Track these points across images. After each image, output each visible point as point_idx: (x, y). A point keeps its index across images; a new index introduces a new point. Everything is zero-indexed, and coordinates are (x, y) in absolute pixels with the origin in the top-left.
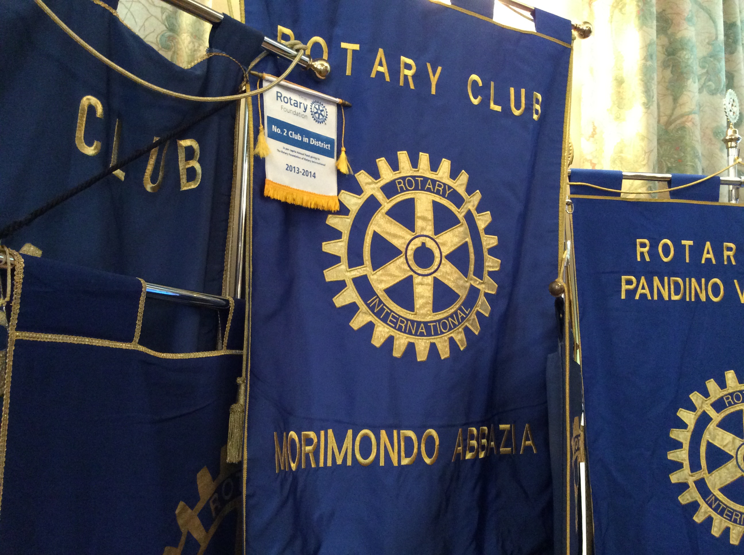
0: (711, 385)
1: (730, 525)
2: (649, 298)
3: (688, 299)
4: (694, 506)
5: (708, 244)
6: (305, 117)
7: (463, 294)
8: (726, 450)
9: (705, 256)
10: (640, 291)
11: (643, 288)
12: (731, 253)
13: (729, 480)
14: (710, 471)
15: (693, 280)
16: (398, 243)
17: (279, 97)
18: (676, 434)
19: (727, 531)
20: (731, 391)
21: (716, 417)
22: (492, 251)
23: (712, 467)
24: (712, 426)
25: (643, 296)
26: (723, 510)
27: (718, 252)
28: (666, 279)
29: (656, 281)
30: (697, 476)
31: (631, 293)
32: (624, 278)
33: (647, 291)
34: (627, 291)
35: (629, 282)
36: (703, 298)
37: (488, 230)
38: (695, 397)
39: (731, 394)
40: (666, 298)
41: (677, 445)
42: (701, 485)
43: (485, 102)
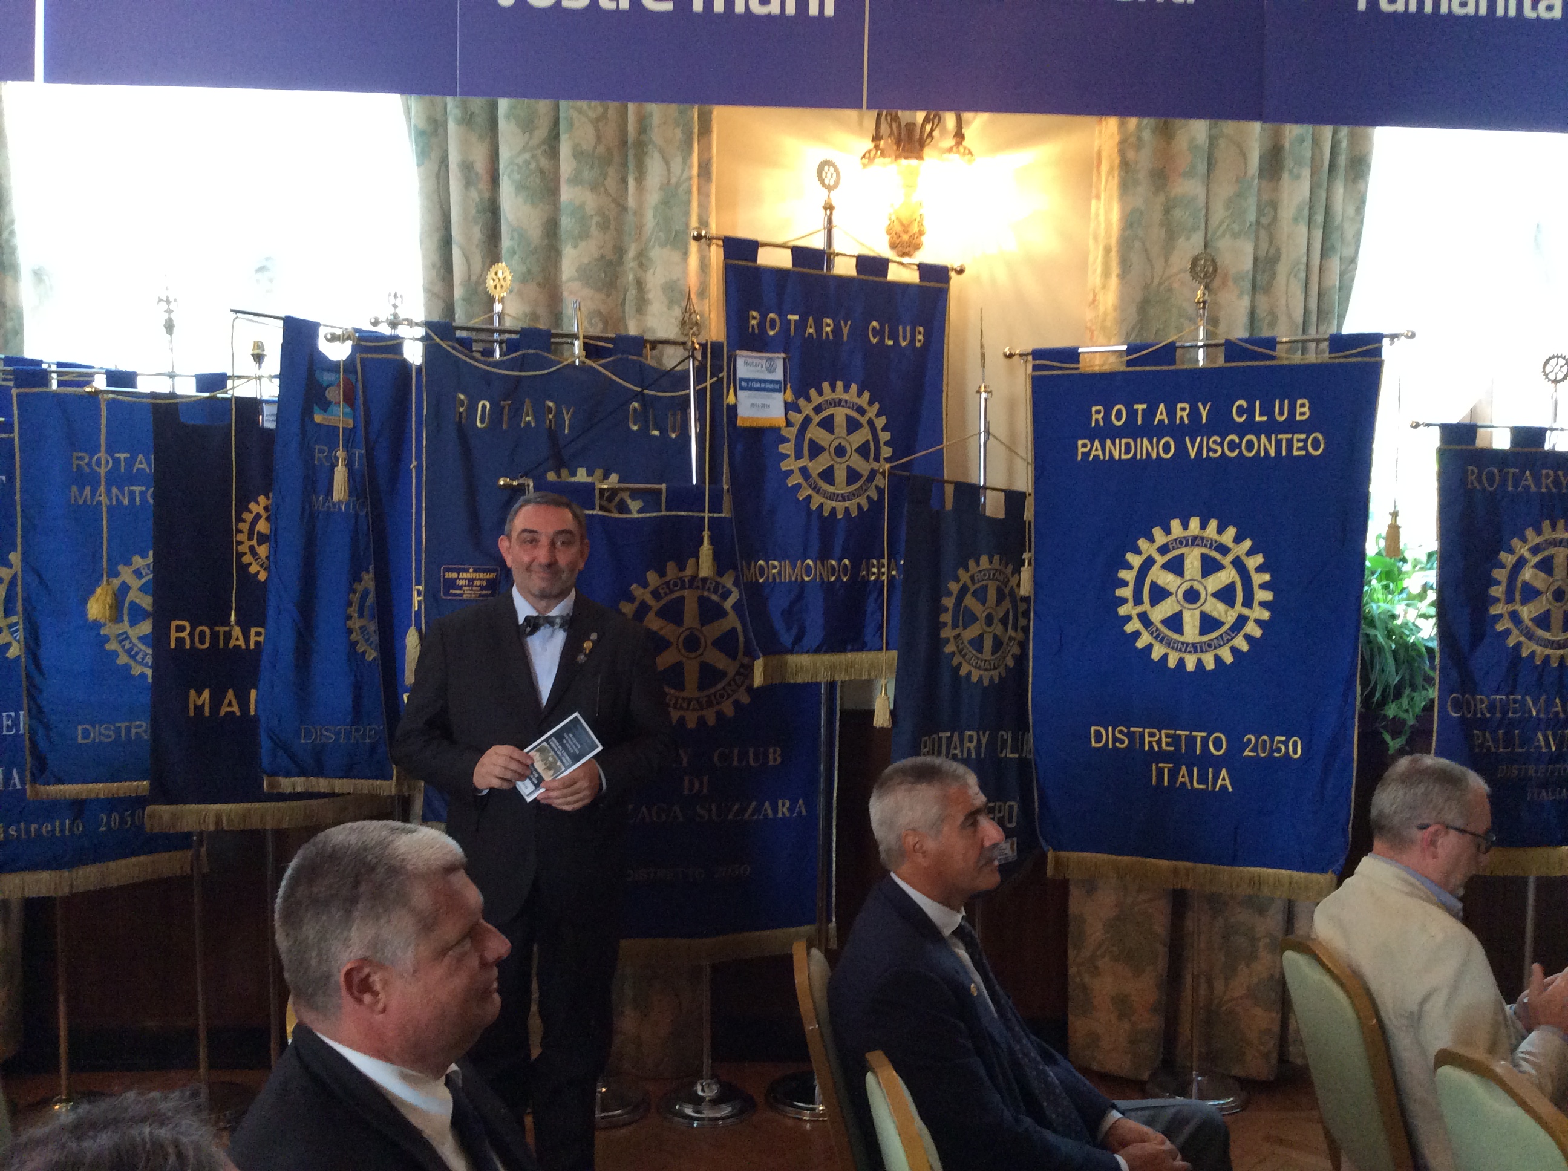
0: (1157, 532)
1: (1168, 651)
2: (1102, 457)
3: (1139, 457)
4: (1137, 634)
5: (1162, 406)
6: (762, 372)
7: (866, 474)
8: (1168, 587)
9: (1158, 417)
10: (1093, 453)
11: (1096, 450)
12: (1185, 414)
13: (1169, 614)
14: (1152, 606)
15: (1145, 440)
16: (825, 444)
17: (746, 363)
18: (1123, 574)
19: (1165, 656)
20: (1175, 537)
21: (1160, 560)
22: (886, 444)
23: (1154, 602)
24: (1155, 568)
25: (1096, 457)
26: (1163, 638)
27: (1171, 412)
28: (1117, 441)
29: (1108, 442)
30: (1139, 609)
31: (1086, 455)
32: (1080, 442)
33: (1100, 453)
34: (1083, 453)
35: (1084, 446)
36: (1154, 456)
37: (884, 429)
38: (1143, 543)
39: (1176, 540)
40: (1117, 457)
41: (1124, 584)
42: (1144, 618)
43: (882, 340)
